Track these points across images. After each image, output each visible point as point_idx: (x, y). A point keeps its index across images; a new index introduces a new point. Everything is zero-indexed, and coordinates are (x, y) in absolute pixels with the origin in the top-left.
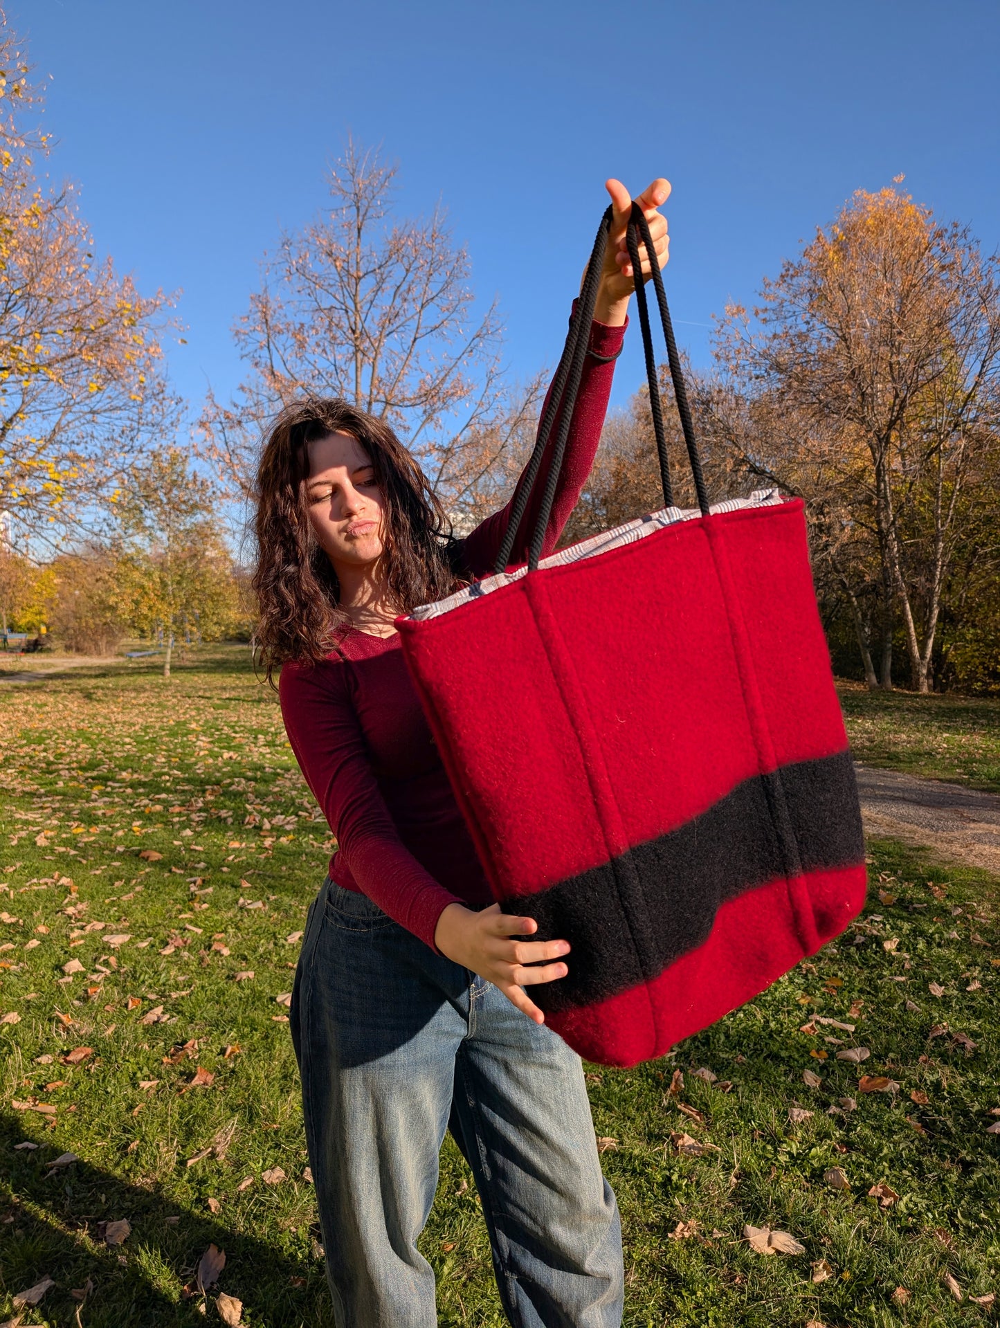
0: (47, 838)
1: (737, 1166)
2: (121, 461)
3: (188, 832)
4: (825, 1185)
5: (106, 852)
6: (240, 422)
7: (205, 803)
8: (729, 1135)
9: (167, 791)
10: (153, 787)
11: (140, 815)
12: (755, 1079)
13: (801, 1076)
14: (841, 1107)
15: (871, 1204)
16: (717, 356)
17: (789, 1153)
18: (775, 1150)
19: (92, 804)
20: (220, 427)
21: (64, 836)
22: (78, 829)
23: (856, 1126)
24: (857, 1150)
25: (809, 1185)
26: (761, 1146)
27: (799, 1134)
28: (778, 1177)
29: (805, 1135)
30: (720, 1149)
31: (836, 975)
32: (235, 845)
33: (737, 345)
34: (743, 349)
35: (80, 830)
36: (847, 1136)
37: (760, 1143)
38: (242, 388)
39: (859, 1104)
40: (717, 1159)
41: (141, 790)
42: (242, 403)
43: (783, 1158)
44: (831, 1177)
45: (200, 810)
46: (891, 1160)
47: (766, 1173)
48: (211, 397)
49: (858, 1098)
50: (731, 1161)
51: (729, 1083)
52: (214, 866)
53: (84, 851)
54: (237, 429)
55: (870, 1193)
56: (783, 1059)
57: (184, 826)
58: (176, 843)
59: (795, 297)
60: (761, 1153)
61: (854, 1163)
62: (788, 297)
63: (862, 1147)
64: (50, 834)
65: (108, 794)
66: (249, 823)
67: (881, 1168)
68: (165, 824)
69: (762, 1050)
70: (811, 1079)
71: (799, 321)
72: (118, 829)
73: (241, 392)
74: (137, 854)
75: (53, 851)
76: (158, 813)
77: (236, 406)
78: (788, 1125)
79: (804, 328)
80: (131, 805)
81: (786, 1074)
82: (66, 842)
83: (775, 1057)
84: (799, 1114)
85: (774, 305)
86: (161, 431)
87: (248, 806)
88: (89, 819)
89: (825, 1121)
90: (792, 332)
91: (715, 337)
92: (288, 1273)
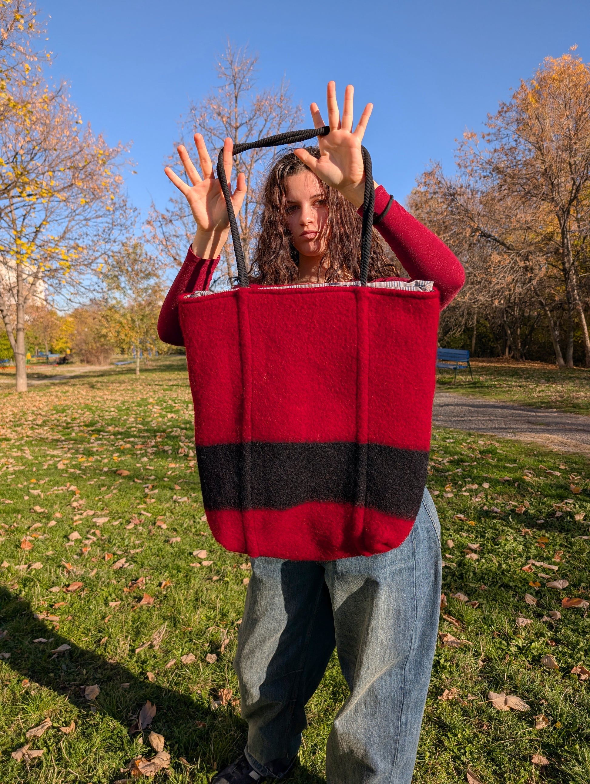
0: (64, 464)
1: (483, 654)
2: (103, 247)
3: (145, 459)
4: (541, 666)
5: (97, 471)
6: (171, 221)
7: (156, 442)
8: (477, 634)
9: (134, 436)
10: (126, 435)
11: (118, 450)
12: (493, 600)
13: (524, 598)
14: (551, 617)
15: (573, 679)
16: (459, 165)
17: (517, 646)
18: (508, 644)
19: (91, 445)
20: (159, 224)
21: (74, 463)
22: (82, 459)
23: (561, 629)
24: (562, 644)
25: (531, 666)
26: (498, 641)
27: (524, 634)
28: (510, 661)
29: (527, 634)
30: (471, 643)
31: (544, 536)
32: (173, 465)
33: (471, 157)
34: (475, 160)
35: (83, 459)
36: (555, 635)
37: (498, 640)
38: (171, 200)
39: (562, 615)
40: (469, 650)
41: (119, 437)
42: (171, 209)
43: (513, 649)
44: (545, 661)
45: (153, 447)
46: (585, 651)
47: (502, 658)
48: (153, 206)
49: (562, 611)
50: (479, 651)
51: (476, 602)
52: (160, 478)
53: (84, 471)
54: (170, 225)
55: (572, 671)
56: (511, 587)
57: (143, 455)
58: (138, 465)
59: (508, 125)
60: (498, 646)
61: (560, 652)
62: (503, 125)
63: (565, 642)
64: (66, 462)
65: (100, 439)
66: (181, 453)
67: (579, 655)
68: (132, 455)
69: (497, 582)
70: (530, 599)
71: (511, 140)
72: (105, 458)
73: (171, 202)
74: (115, 472)
75: (67, 471)
76: (129, 449)
77: (168, 211)
78: (516, 628)
79: (514, 144)
80: (113, 445)
81: (513, 597)
82: (74, 467)
83: (506, 586)
84: (522, 621)
85: (494, 131)
86: (126, 228)
87: (181, 444)
88: (89, 453)
89: (540, 626)
90: (506, 147)
91: (457, 153)
92: (195, 719)
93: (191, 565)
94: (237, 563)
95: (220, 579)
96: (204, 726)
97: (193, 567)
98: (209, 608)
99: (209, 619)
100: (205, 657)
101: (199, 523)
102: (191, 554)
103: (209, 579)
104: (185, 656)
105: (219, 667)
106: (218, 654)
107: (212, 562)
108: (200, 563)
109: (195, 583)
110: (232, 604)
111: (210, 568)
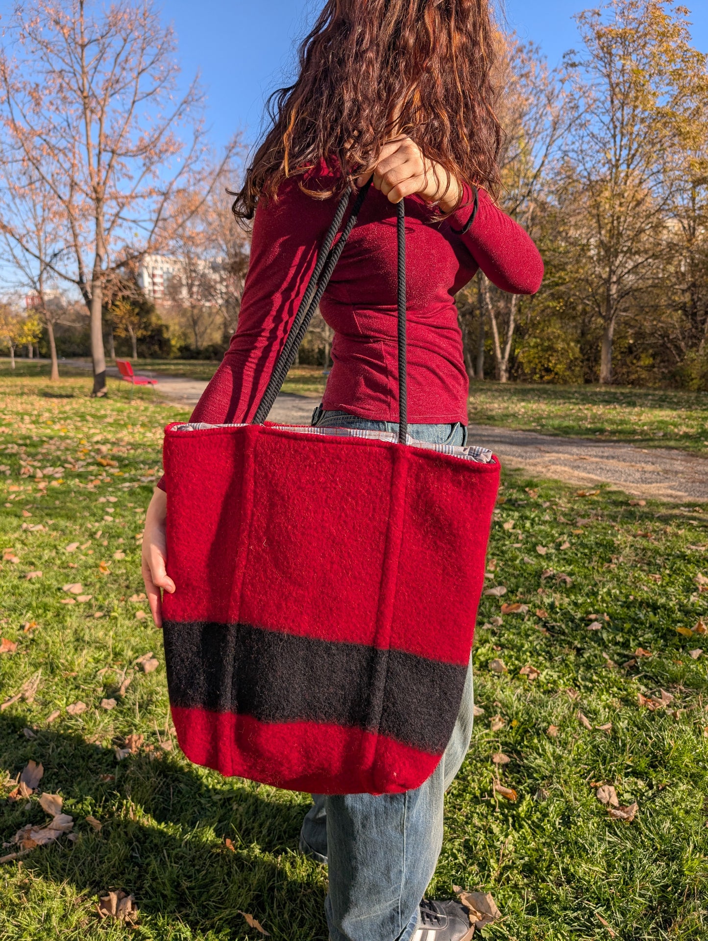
4: (490, 671)
14: (492, 624)
23: (504, 634)
36: (499, 640)
39: (504, 621)
44: (493, 665)
46: (531, 652)
49: (502, 617)
61: (506, 656)
67: (525, 657)
92: (97, 774)
93: (63, 601)
94: (124, 595)
95: (105, 616)
96: (112, 778)
97: (66, 604)
98: (96, 648)
99: (97, 661)
100: (100, 703)
101: (64, 554)
102: (59, 589)
103: (89, 616)
104: (72, 706)
105: (121, 712)
106: (118, 699)
107: (90, 597)
108: (75, 599)
109: (72, 622)
110: (126, 642)
111: (89, 605)
